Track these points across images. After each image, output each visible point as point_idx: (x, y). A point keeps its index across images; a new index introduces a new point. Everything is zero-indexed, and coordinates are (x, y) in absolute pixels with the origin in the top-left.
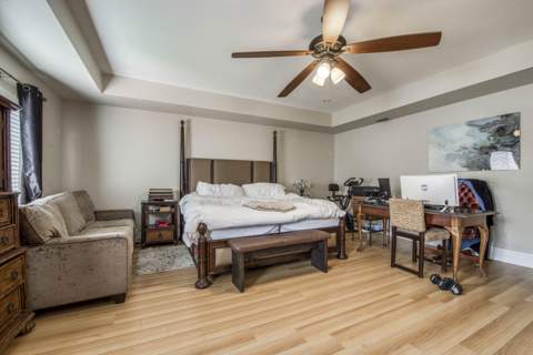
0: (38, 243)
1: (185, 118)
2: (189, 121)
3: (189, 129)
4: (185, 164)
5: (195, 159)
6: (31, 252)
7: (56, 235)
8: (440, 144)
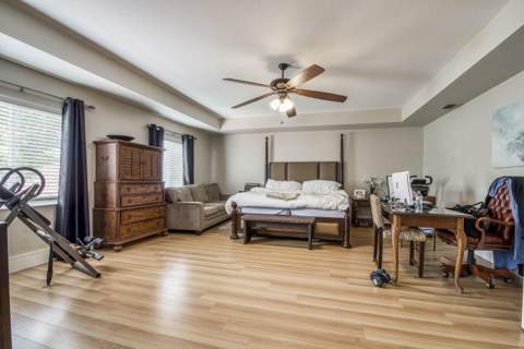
0: (171, 202)
1: (269, 135)
2: (272, 137)
3: (272, 141)
4: (268, 166)
5: (277, 164)
6: (169, 206)
7: (179, 200)
8: (501, 131)
